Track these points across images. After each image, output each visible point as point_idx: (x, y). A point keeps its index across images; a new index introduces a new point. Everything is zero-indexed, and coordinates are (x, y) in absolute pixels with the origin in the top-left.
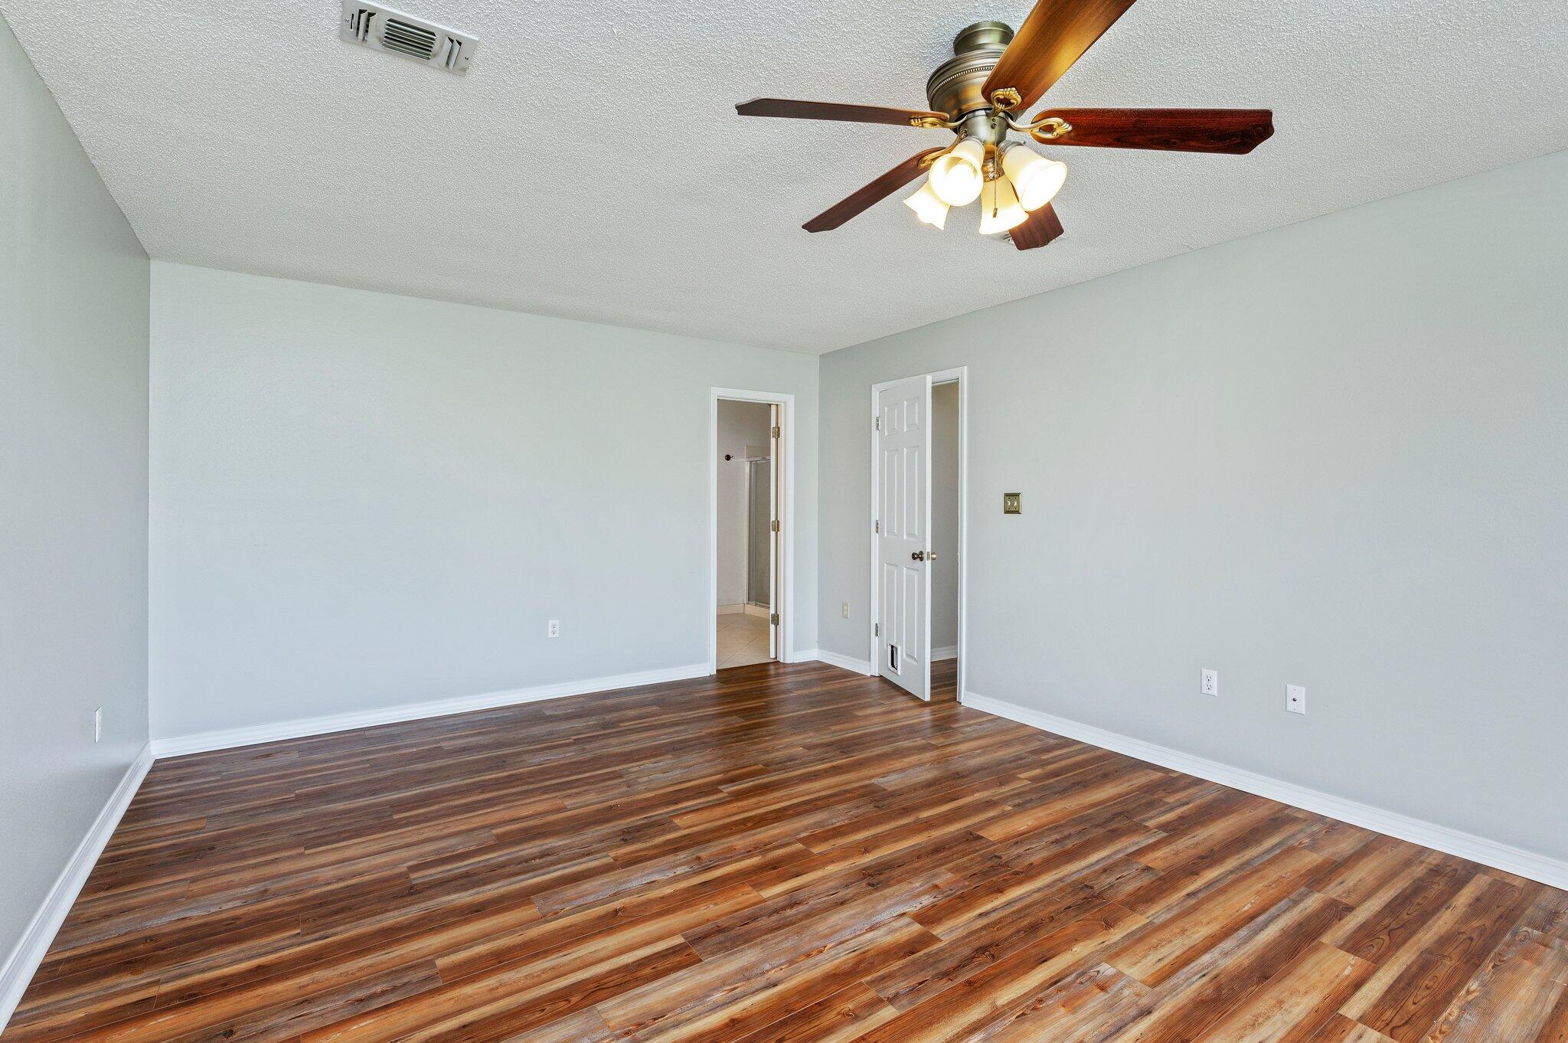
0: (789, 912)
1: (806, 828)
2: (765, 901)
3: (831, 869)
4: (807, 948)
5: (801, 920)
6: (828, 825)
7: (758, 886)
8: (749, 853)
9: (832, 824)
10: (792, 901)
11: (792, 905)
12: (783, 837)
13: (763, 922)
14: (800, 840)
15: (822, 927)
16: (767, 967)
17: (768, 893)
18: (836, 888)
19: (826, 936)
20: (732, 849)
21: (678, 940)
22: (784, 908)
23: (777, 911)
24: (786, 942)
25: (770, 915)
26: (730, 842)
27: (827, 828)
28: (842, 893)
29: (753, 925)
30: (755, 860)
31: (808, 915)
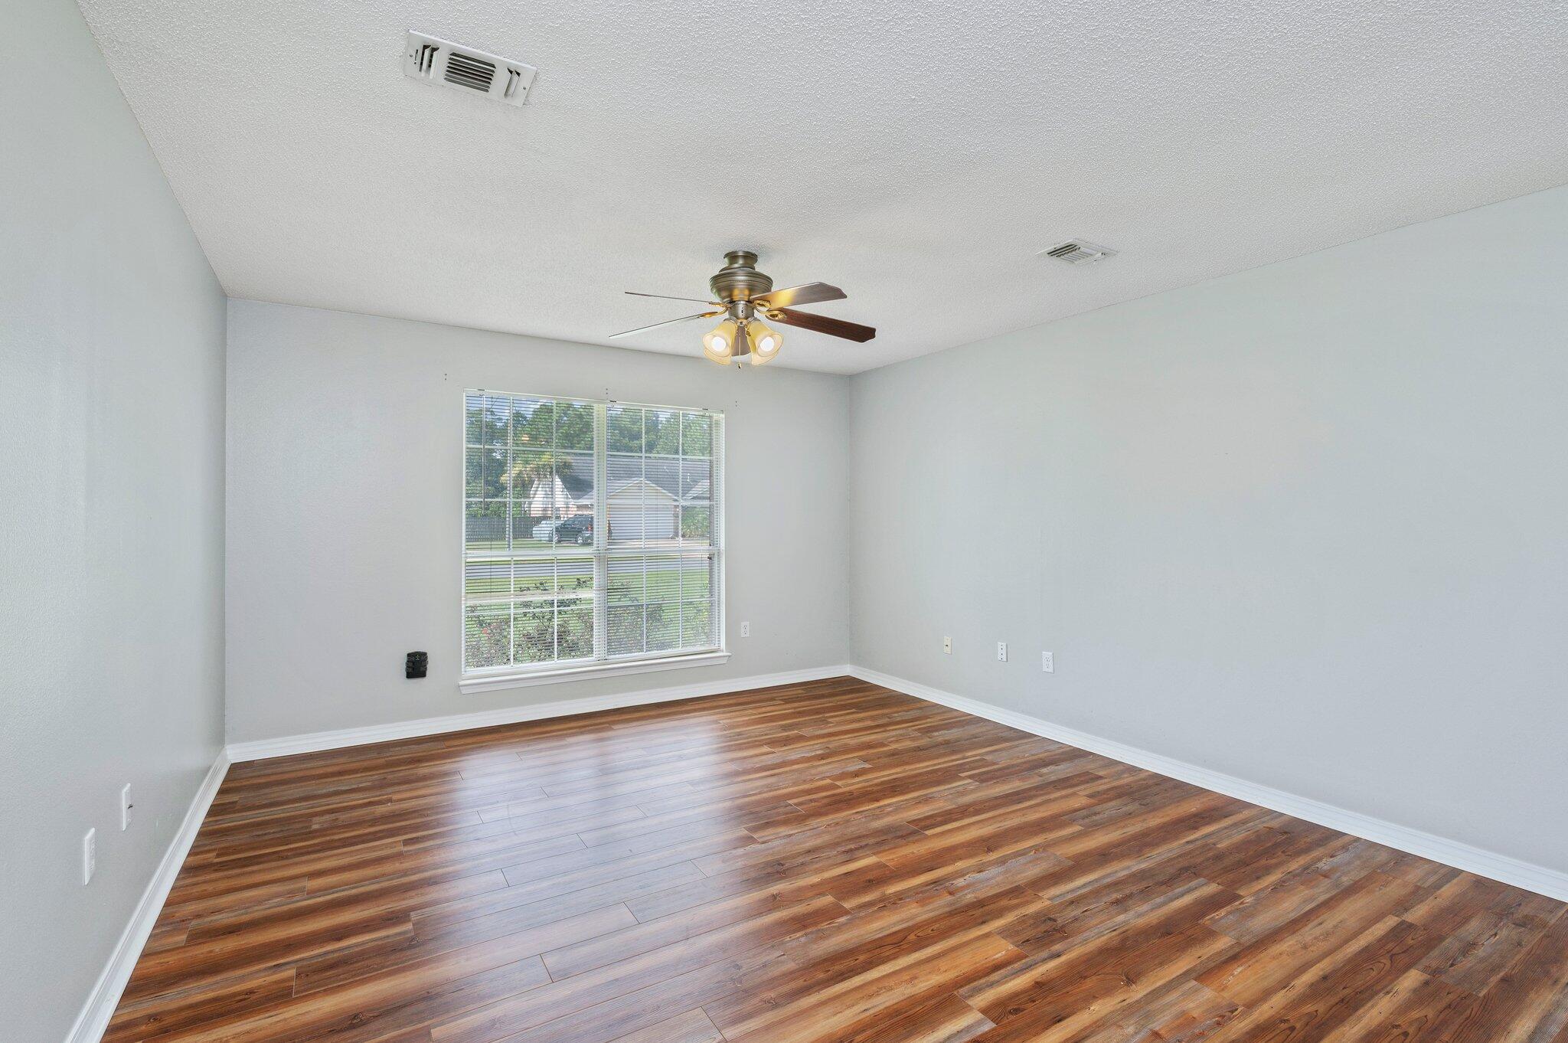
0: (852, 846)
1: (840, 928)
2: (874, 854)
3: (815, 879)
4: (838, 827)
5: (842, 841)
6: (811, 933)
7: (880, 866)
8: (900, 898)
9: (806, 934)
10: (850, 855)
11: (851, 850)
12: (866, 916)
13: (871, 841)
14: (846, 912)
15: (826, 838)
16: (863, 820)
17: (871, 860)
18: (812, 862)
19: (823, 832)
20: (922, 902)
21: (929, 832)
22: (856, 849)
23: (861, 847)
24: (852, 830)
25: (866, 845)
26: (926, 912)
27: (814, 929)
28: (808, 858)
29: (878, 839)
30: (892, 889)
31: (837, 844)
